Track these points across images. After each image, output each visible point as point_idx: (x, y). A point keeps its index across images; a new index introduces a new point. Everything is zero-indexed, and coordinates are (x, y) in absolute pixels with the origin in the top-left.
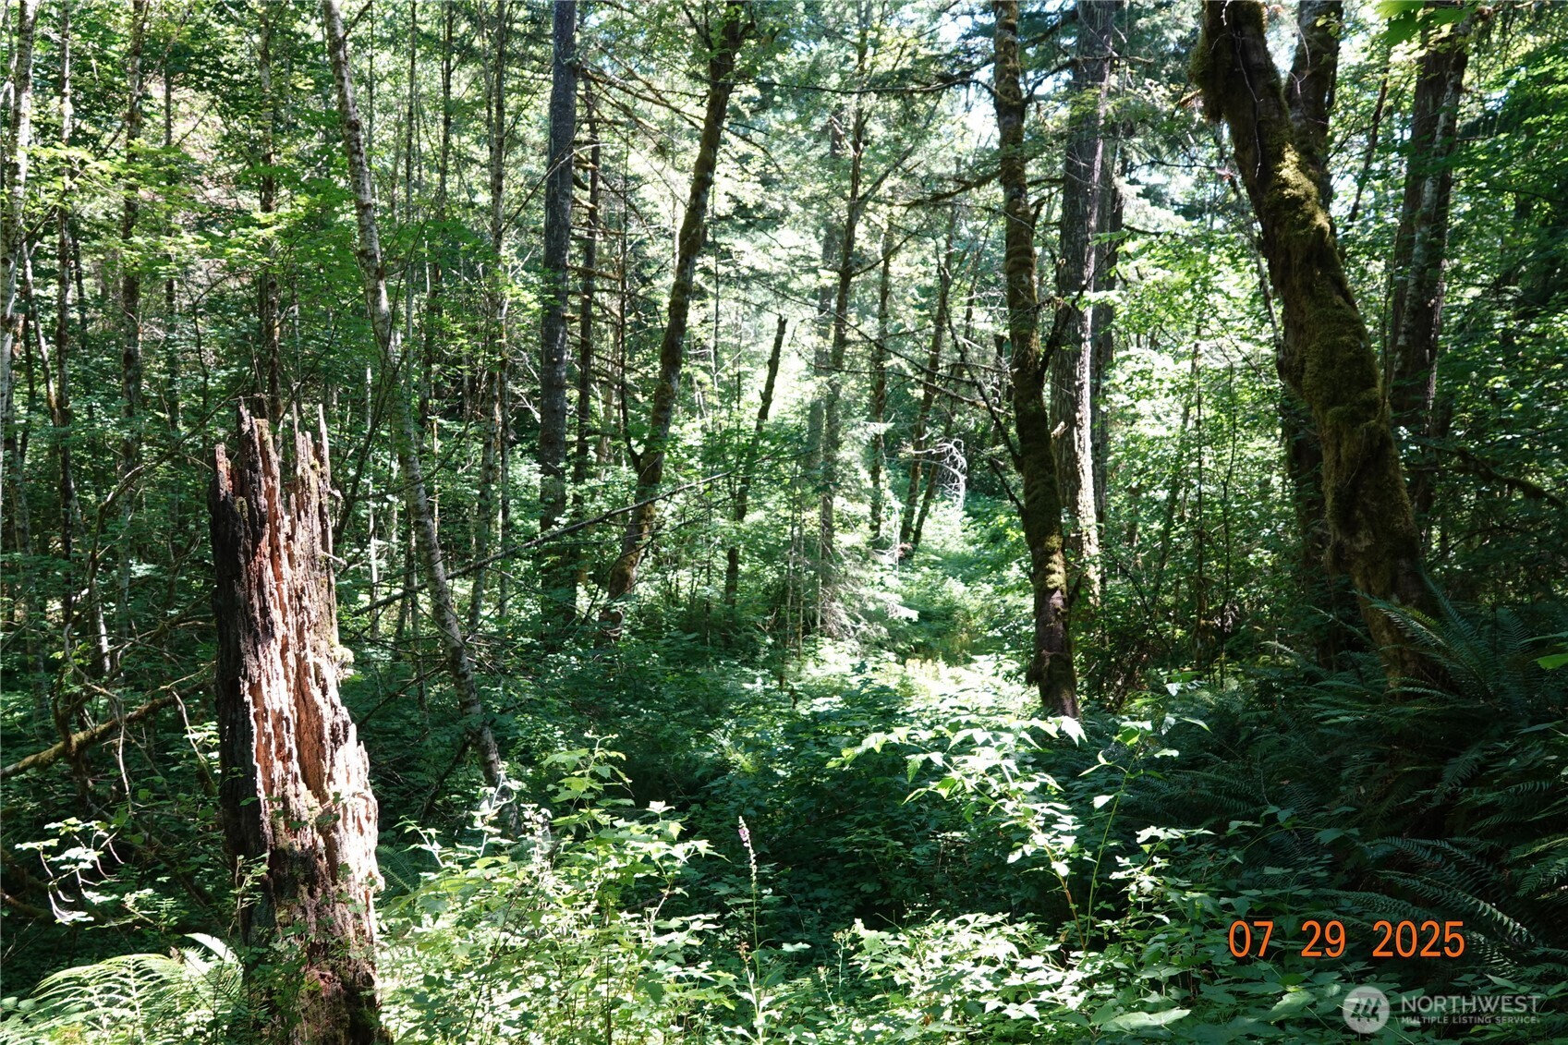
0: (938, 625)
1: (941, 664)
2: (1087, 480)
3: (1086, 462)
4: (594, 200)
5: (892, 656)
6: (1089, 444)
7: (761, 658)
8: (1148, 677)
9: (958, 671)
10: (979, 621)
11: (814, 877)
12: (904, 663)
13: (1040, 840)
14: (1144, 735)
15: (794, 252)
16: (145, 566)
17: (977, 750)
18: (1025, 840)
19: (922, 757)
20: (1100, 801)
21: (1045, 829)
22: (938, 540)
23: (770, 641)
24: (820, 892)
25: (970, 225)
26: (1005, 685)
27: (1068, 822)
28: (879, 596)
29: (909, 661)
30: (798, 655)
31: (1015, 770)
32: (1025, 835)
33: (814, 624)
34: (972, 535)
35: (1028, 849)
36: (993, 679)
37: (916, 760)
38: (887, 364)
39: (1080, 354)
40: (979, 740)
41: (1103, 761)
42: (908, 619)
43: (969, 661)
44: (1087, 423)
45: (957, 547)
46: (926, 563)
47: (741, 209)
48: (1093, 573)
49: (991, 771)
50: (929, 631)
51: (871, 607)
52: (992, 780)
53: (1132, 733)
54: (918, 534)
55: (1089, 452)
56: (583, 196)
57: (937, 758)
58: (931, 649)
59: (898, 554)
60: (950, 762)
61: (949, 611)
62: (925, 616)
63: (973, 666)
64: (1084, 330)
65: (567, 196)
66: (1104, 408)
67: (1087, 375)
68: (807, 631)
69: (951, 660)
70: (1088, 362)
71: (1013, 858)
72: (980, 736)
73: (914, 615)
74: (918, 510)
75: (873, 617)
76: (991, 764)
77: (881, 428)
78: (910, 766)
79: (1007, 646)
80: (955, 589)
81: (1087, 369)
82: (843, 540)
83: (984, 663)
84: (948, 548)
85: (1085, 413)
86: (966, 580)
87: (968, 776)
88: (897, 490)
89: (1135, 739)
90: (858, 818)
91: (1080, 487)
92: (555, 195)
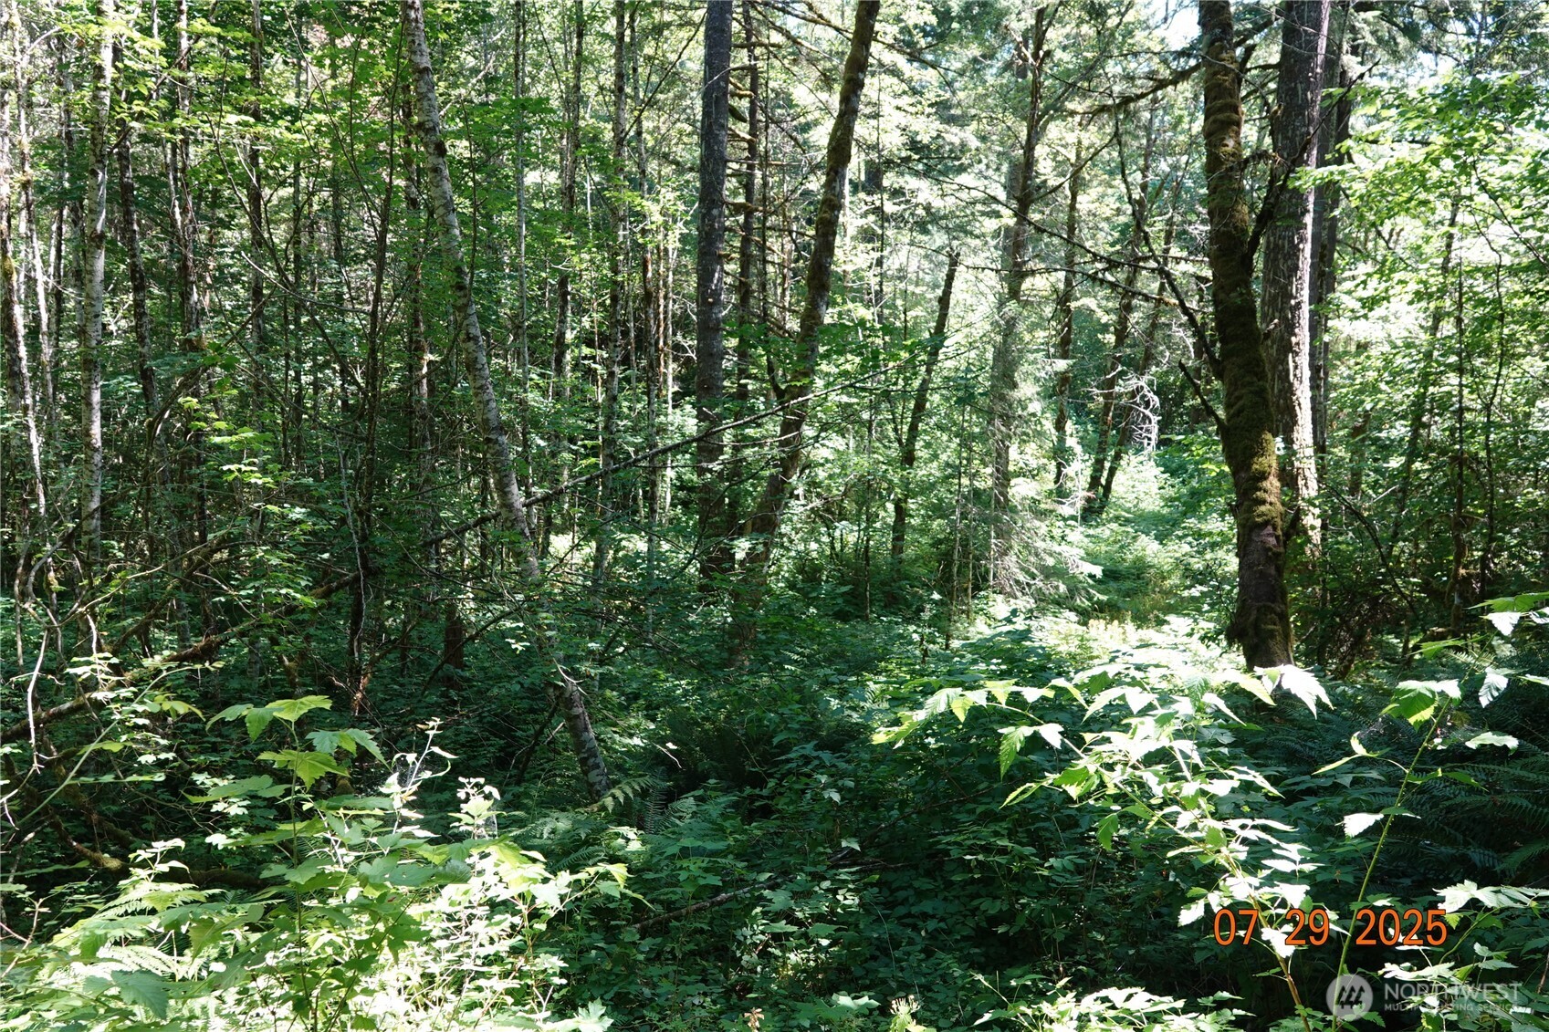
0: (1128, 584)
1: (1130, 626)
2: (1305, 416)
3: (1303, 393)
4: (753, 132)
5: (1073, 616)
6: (1307, 373)
7: (926, 615)
8: (1380, 644)
9: (1149, 634)
10: (1174, 580)
11: (923, 884)
12: (1085, 624)
13: (1241, 887)
14: (1445, 706)
15: (974, 193)
16: (298, 509)
17: (1133, 721)
18: (1212, 885)
19: (1027, 731)
20: (1356, 824)
21: (1251, 866)
22: (1131, 497)
23: (936, 596)
24: (927, 906)
25: (1170, 160)
26: (1201, 648)
27: (1292, 856)
28: (1056, 548)
29: (1091, 622)
30: (968, 613)
31: (1196, 759)
32: (1210, 876)
33: (986, 580)
34: (1171, 492)
35: (1216, 900)
36: (1186, 640)
37: (1017, 735)
38: (1073, 305)
39: (1296, 268)
40: (1136, 706)
41: (1360, 750)
42: (1092, 576)
43: (1161, 622)
44: (1305, 349)
45: (1153, 504)
46: (1117, 518)
47: (914, 145)
48: (1311, 520)
49: (1150, 759)
50: (1119, 591)
51: (1050, 562)
52: (1149, 777)
53: (1420, 701)
54: (1108, 488)
55: (1307, 383)
56: (742, 129)
57: (1052, 733)
58: (1119, 609)
59: (1080, 504)
60: (1080, 742)
61: (1139, 571)
62: (1111, 575)
63: (1165, 628)
64: (1302, 240)
65: (723, 127)
66: (1326, 338)
67: (1305, 294)
68: (977, 588)
69: (1141, 620)
70: (1307, 278)
71: (1188, 916)
72: (1137, 699)
73: (1098, 571)
74: (1107, 465)
75: (1049, 573)
76: (1153, 746)
77: (1062, 365)
78: (1004, 747)
79: (1206, 607)
80: (1148, 548)
81: (1306, 285)
82: (1021, 490)
83: (1179, 623)
84: (1142, 506)
85: (1302, 336)
86: (1161, 538)
87: (1110, 767)
88: (1086, 447)
89: (1426, 714)
90: (980, 809)
91: (1295, 423)
92: (710, 125)
